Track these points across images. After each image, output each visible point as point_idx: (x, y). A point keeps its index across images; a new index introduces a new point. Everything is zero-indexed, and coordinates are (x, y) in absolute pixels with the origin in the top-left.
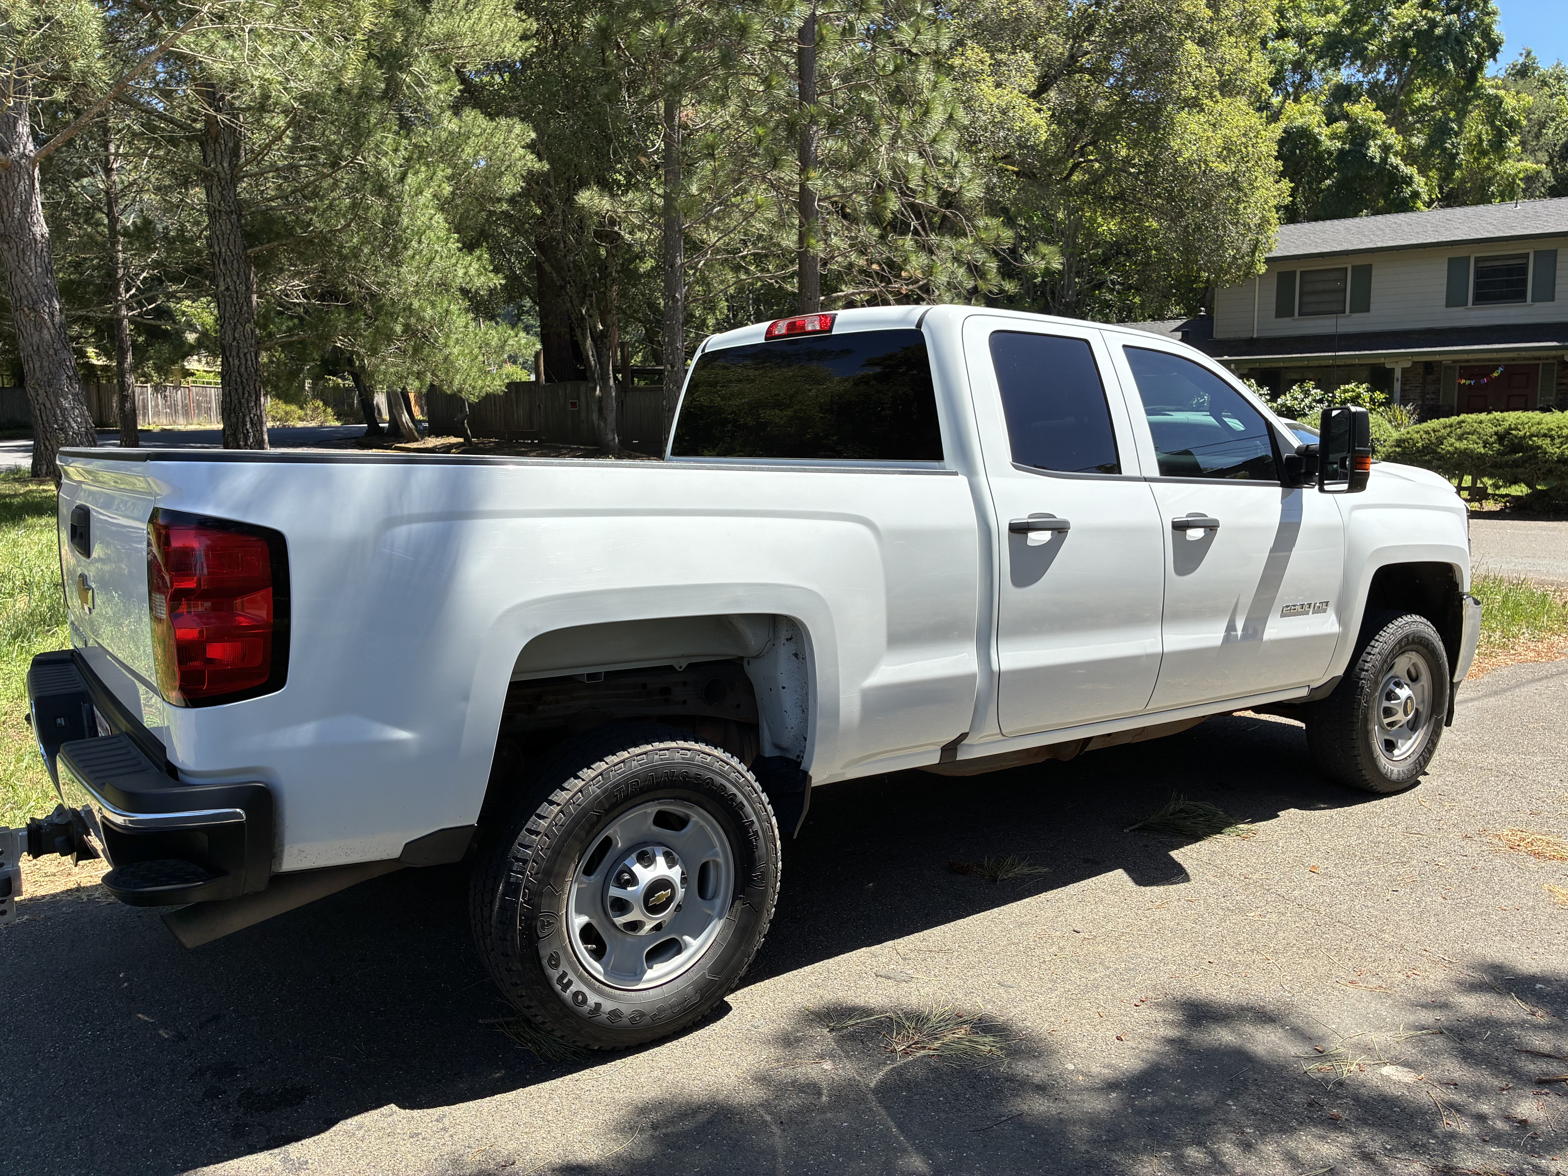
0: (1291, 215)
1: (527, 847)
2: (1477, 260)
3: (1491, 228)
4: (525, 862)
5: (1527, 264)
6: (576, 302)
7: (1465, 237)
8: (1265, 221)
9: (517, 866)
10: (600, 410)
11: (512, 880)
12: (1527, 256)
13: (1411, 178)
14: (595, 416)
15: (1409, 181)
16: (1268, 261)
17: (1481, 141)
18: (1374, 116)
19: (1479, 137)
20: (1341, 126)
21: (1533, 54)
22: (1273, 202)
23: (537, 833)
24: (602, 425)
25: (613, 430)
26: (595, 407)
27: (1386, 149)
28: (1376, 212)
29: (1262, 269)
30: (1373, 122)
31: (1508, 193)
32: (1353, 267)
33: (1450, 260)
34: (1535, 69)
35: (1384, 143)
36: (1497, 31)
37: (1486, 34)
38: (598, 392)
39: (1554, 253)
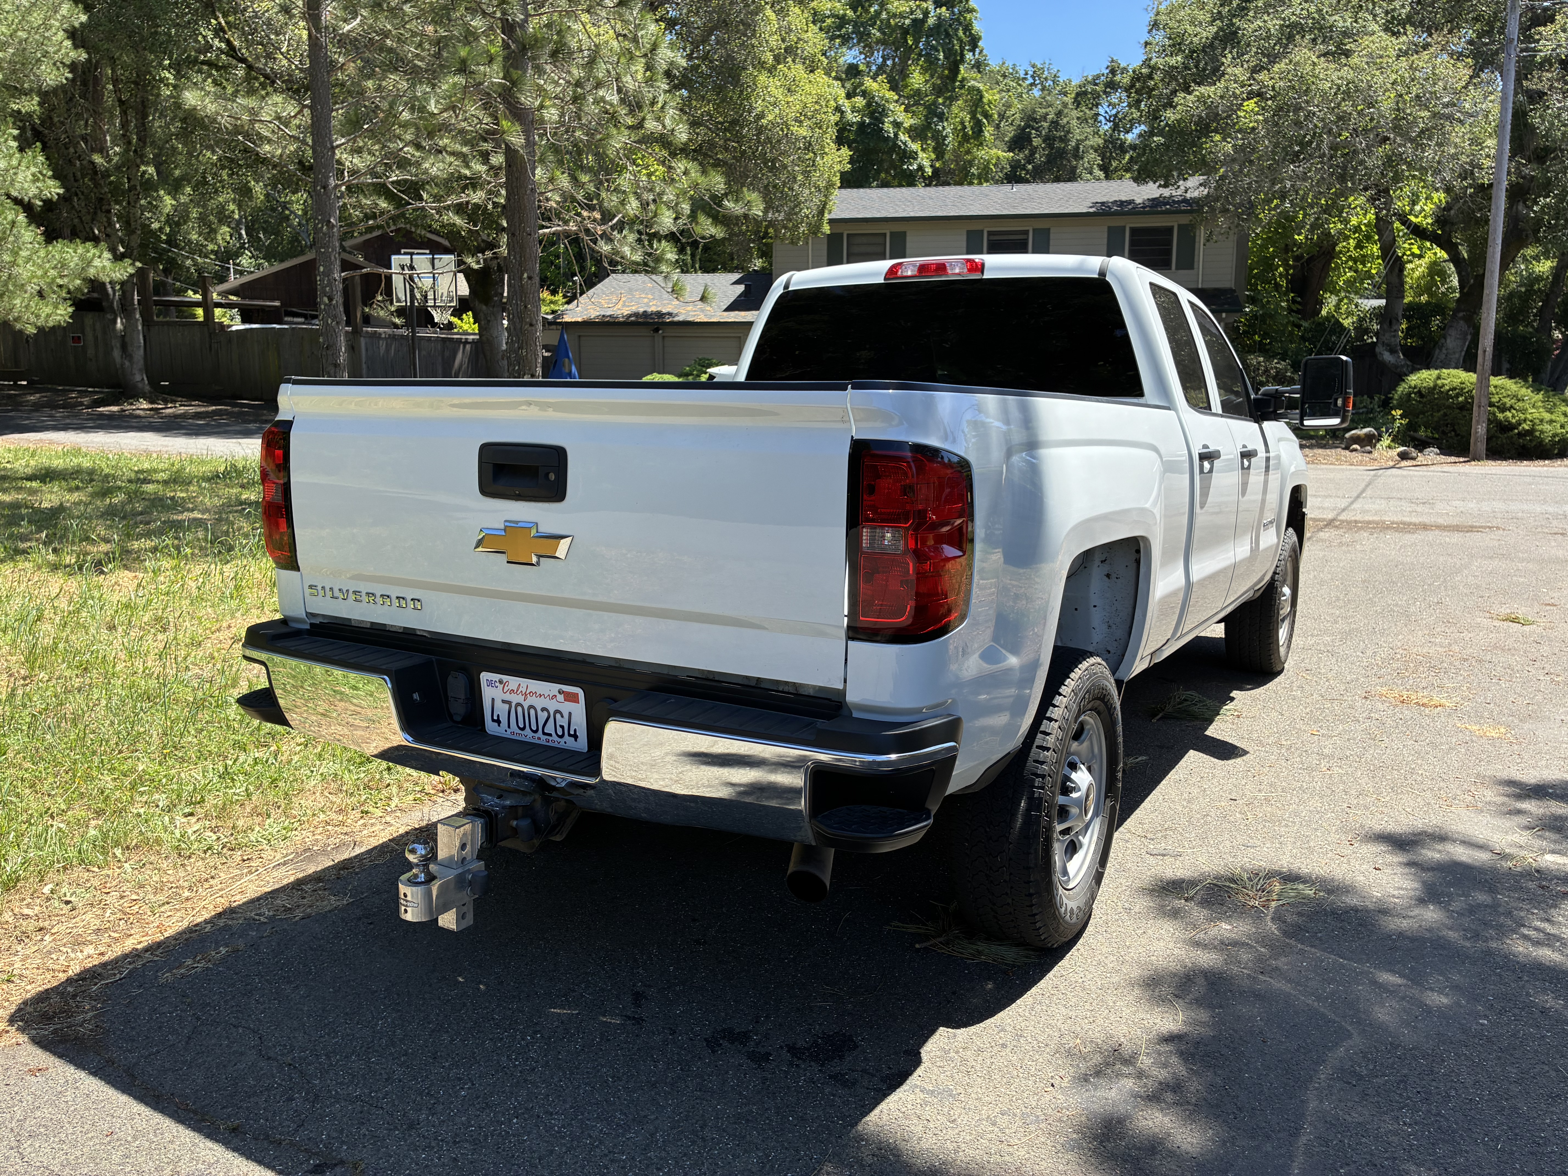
0: (850, 181)
1: (1042, 763)
2: (990, 233)
3: (998, 206)
4: (1043, 777)
5: (1027, 239)
6: (87, 218)
7: (980, 213)
8: (830, 185)
9: (1038, 781)
10: (124, 347)
11: (1036, 795)
12: (1026, 232)
13: (916, 153)
14: (117, 354)
15: (913, 156)
16: (831, 222)
17: (964, 127)
18: (887, 96)
19: (962, 123)
20: (860, 101)
21: (985, 52)
22: (837, 167)
23: (1048, 749)
24: (127, 363)
25: (140, 370)
26: (116, 344)
27: (897, 125)
28: (885, 185)
29: (826, 229)
30: (887, 101)
31: (984, 176)
32: (891, 233)
33: (968, 232)
34: (988, 65)
35: (895, 120)
36: (977, 27)
37: (968, 28)
38: (119, 325)
39: (1048, 231)
